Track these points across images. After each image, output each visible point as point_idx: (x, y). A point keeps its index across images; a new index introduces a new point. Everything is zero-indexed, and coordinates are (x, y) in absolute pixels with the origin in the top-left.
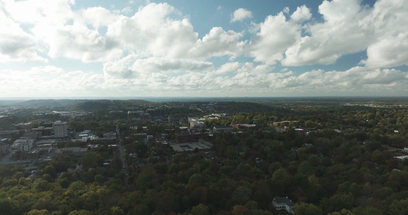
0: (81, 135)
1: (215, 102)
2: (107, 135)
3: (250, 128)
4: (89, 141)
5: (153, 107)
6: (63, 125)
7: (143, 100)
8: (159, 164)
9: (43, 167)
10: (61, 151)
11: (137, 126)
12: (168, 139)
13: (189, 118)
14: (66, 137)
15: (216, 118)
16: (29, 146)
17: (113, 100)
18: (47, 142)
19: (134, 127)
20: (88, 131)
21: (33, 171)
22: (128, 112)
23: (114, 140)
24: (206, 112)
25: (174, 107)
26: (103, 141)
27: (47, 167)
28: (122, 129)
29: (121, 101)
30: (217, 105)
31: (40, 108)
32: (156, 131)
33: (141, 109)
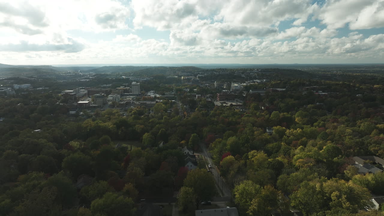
0: (149, 94)
1: (259, 69)
2: (167, 94)
3: (281, 91)
4: (155, 97)
5: (203, 73)
6: (138, 85)
7: (195, 67)
8: (203, 111)
9: (131, 112)
10: (139, 103)
11: (189, 89)
12: (212, 97)
13: (232, 83)
14: (140, 95)
15: (256, 83)
16: (119, 99)
17: (169, 67)
18: (128, 97)
19: (186, 89)
20: (153, 91)
21: (125, 114)
22: (182, 77)
23: (173, 97)
24: (249, 78)
25: (220, 73)
26: (165, 97)
27: (133, 111)
28: (177, 90)
29: (176, 67)
30: (261, 71)
31: (112, 73)
32: (203, 92)
33: (193, 75)
